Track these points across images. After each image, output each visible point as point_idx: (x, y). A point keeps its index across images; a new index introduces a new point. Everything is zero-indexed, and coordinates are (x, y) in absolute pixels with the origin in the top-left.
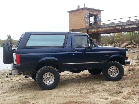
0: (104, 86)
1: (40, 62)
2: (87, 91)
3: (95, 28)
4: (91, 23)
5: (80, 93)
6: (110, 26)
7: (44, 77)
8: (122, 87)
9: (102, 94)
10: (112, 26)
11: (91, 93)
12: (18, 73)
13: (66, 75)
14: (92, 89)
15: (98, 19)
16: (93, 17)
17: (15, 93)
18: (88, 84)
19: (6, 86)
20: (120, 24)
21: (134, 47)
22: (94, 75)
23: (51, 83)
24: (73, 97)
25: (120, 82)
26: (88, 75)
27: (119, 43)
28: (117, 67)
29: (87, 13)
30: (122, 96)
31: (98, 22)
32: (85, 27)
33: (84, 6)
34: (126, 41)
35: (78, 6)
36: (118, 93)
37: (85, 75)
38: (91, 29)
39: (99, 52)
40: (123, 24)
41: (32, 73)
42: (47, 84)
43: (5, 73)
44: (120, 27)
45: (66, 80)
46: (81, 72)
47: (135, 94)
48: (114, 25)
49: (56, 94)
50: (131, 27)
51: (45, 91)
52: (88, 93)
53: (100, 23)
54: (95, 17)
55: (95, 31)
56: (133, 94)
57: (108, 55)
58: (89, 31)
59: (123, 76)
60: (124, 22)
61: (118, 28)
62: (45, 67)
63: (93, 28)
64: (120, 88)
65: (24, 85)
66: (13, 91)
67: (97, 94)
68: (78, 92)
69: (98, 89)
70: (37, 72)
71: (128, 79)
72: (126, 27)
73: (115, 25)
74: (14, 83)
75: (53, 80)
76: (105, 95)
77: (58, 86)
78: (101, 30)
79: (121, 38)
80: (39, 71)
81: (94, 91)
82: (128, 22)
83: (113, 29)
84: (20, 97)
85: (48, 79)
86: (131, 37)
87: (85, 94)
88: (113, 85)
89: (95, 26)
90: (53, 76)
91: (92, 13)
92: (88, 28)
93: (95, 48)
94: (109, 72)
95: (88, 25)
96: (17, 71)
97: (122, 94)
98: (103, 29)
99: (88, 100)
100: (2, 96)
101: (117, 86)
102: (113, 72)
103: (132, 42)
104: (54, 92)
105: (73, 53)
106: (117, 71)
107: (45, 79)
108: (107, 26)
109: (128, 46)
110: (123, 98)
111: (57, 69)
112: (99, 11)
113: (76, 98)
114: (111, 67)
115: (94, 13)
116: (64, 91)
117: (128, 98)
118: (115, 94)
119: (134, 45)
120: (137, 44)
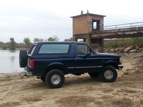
0: (100, 86)
1: (49, 66)
2: (86, 89)
3: (98, 34)
4: (94, 28)
5: (81, 91)
6: (112, 31)
7: (52, 78)
8: (114, 87)
9: (97, 91)
10: (114, 31)
11: (89, 91)
12: (32, 75)
13: (69, 78)
14: (90, 88)
15: (100, 25)
16: (96, 22)
17: (29, 90)
18: (88, 84)
19: (20, 85)
20: (121, 30)
21: (137, 52)
22: (93, 78)
23: (58, 83)
24: (75, 94)
25: (114, 83)
26: (88, 78)
27: (122, 47)
28: (112, 71)
29: (90, 19)
30: (113, 93)
31: (101, 27)
32: (88, 32)
33: (88, 11)
34: (129, 45)
35: (82, 12)
36: (110, 91)
37: (86, 77)
38: (94, 34)
39: (97, 58)
40: (124, 30)
41: (43, 75)
42: (54, 83)
43: (16, 76)
44: (122, 33)
45: (69, 82)
46: (82, 75)
47: (122, 92)
48: (115, 31)
49: (62, 91)
50: (132, 33)
51: (52, 89)
52: (86, 91)
53: (103, 28)
54: (98, 22)
55: (97, 36)
56: (121, 92)
57: (105, 61)
58: (92, 36)
59: (116, 78)
60: (125, 29)
61: (119, 33)
62: (53, 70)
63: (95, 33)
64: (112, 87)
65: (35, 85)
66: (27, 89)
67: (94, 91)
68: (79, 90)
69: (95, 88)
70: (46, 74)
71: (120, 81)
72: (127, 33)
73: (117, 31)
74: (26, 83)
75: (59, 81)
76: (100, 92)
77: (63, 85)
78: (103, 35)
79: (125, 43)
80: (49, 73)
81: (92, 89)
82: (129, 28)
83: (115, 34)
84: (34, 93)
85: (55, 79)
86: (135, 42)
87: (84, 91)
88: (108, 85)
89: (97, 32)
90: (59, 77)
91: (95, 19)
92: (91, 33)
93: (94, 55)
94: (105, 75)
95: (91, 30)
96: (31, 73)
97: (113, 91)
98: (105, 34)
99: (86, 95)
100: (20, 93)
101: (111, 86)
102: (108, 75)
103: (135, 46)
104: (60, 90)
105: (75, 59)
106: (111, 74)
107: (53, 80)
108: (109, 32)
109: (131, 51)
110: (113, 94)
111: (62, 72)
112: (102, 17)
113: (77, 94)
114: (107, 71)
115: (97, 19)
116: (68, 90)
117: (117, 94)
118: (107, 91)
119: (138, 49)
120: (141, 49)
